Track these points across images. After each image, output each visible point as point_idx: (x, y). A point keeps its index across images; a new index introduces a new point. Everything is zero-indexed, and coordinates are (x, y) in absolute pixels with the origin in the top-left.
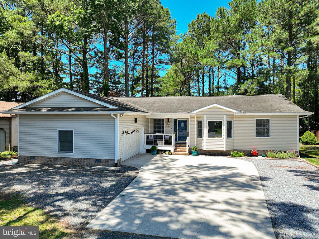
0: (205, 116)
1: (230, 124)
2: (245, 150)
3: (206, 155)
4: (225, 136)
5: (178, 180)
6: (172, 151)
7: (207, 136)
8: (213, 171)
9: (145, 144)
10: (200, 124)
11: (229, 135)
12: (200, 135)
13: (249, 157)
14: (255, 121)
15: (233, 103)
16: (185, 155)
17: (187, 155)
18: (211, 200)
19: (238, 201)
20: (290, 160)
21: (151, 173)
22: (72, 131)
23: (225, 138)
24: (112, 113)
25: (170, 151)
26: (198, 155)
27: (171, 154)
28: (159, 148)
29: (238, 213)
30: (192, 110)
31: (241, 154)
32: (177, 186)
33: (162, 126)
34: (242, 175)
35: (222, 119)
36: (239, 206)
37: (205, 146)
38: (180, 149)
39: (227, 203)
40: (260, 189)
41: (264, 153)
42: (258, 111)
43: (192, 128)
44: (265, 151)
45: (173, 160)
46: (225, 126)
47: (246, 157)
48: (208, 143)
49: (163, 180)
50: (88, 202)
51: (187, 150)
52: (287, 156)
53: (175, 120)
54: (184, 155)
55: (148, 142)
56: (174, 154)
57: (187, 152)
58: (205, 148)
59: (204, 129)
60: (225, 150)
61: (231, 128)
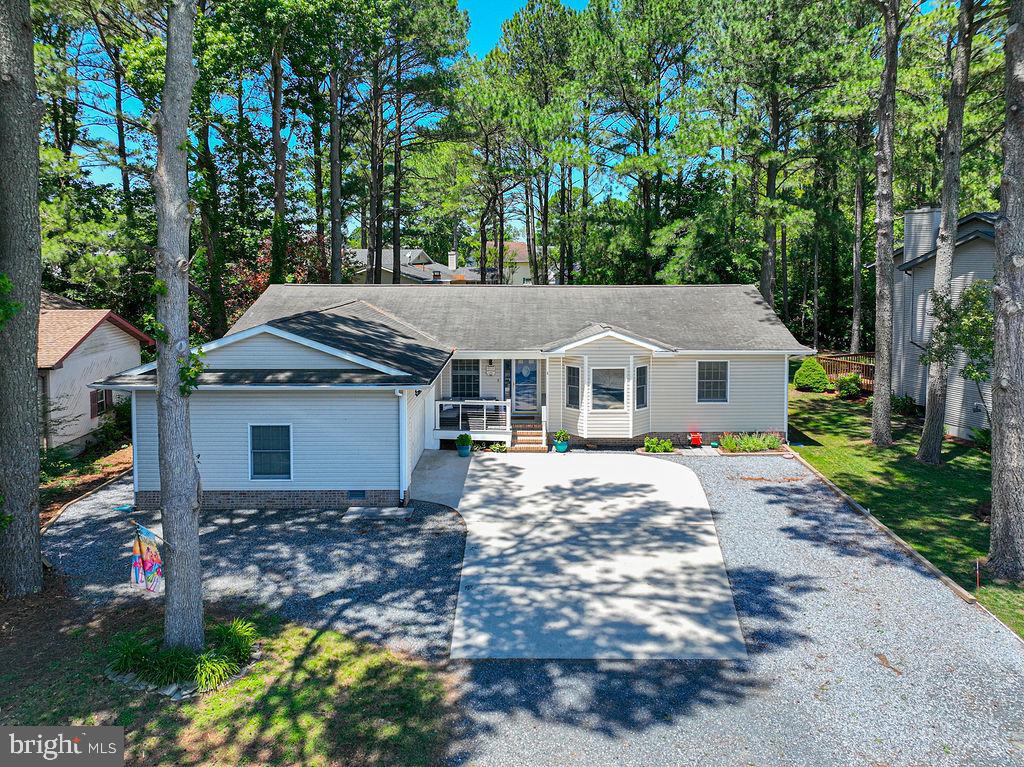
0: (586, 357)
1: (642, 373)
2: (675, 434)
3: (587, 448)
4: (631, 405)
5: (546, 534)
6: (508, 445)
7: (591, 405)
8: (609, 501)
9: (438, 427)
10: (573, 375)
11: (641, 400)
12: (574, 399)
13: (684, 452)
14: (697, 366)
15: (647, 313)
16: (540, 452)
17: (544, 452)
18: (624, 577)
19: (668, 575)
20: (768, 455)
21: (482, 520)
22: (289, 426)
23: (631, 408)
24: (397, 388)
25: (501, 443)
26: (567, 450)
27: (505, 452)
28: (475, 436)
29: (674, 599)
30: (552, 339)
31: (667, 444)
32: (551, 551)
33: (472, 373)
34: (667, 510)
35: (625, 365)
36: (672, 585)
37: (585, 429)
38: (525, 436)
39: (651, 580)
40: (703, 544)
41: (715, 439)
42: (703, 345)
43: (554, 384)
44: (718, 434)
45: (513, 472)
46: (631, 381)
47: (679, 450)
48: (590, 421)
49: (517, 536)
50: (405, 604)
51: (544, 439)
52: (765, 446)
53: (508, 363)
54: (536, 451)
55: (446, 422)
56: (511, 451)
57: (544, 445)
58: (585, 434)
59: (583, 389)
60: (631, 437)
61: (645, 383)
